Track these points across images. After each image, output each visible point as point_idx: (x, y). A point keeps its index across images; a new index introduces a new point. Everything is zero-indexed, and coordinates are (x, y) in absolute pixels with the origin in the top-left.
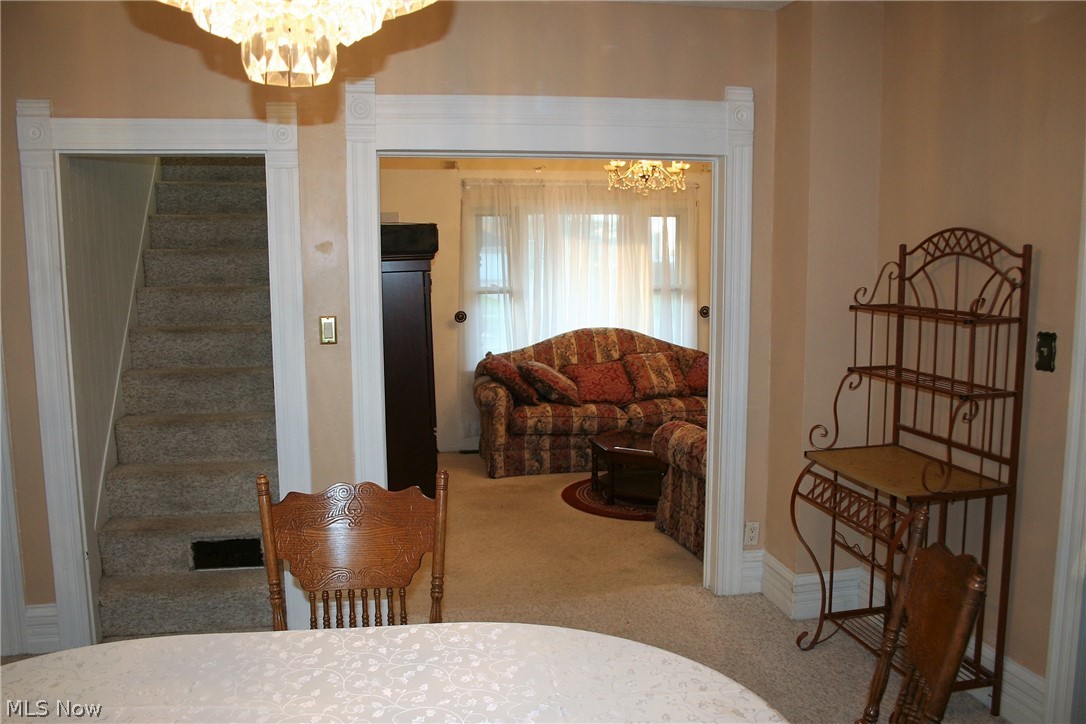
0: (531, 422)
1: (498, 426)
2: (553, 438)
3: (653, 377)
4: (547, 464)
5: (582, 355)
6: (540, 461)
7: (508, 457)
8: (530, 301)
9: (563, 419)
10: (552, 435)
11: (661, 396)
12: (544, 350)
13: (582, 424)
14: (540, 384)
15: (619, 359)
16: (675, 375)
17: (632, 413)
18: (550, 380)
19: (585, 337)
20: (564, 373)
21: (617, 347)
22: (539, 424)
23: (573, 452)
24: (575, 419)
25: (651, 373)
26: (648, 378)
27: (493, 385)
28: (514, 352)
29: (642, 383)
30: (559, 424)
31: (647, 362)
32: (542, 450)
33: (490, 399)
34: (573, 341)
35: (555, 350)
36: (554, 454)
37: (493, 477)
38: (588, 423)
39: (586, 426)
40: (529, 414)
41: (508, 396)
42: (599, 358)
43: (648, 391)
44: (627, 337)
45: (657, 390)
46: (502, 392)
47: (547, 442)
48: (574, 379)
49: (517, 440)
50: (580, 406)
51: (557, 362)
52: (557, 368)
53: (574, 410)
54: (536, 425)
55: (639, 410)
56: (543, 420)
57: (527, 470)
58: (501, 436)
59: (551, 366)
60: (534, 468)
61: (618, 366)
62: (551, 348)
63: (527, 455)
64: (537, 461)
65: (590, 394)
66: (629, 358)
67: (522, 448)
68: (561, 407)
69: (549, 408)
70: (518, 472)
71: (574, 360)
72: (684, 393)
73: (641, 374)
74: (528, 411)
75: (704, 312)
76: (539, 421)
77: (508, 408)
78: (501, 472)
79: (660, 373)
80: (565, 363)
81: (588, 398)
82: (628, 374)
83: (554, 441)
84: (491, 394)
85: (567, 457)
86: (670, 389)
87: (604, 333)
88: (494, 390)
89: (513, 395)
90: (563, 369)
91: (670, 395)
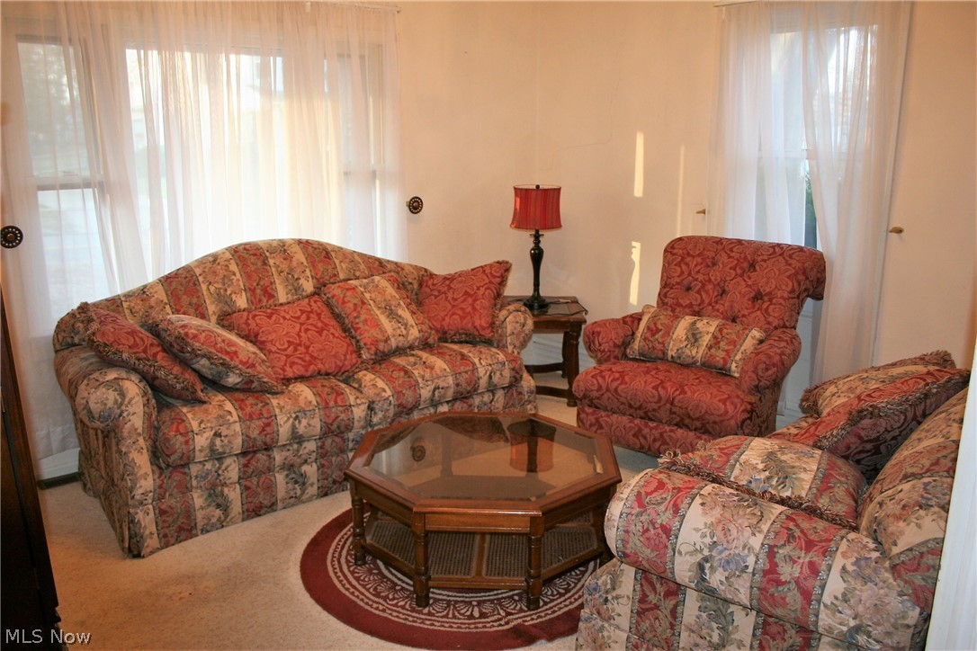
0: (201, 441)
1: (134, 455)
2: (243, 461)
3: (383, 320)
4: (236, 508)
5: (253, 291)
6: (224, 507)
7: (162, 512)
8: (143, 202)
9: (260, 423)
10: (244, 454)
11: (400, 351)
12: (182, 285)
13: (294, 427)
14: (204, 361)
15: (314, 294)
16: (413, 313)
17: (370, 392)
18: (221, 351)
19: (250, 257)
20: (230, 328)
21: (308, 273)
22: (218, 441)
23: (280, 478)
24: (281, 419)
25: (378, 313)
26: (377, 325)
27: (112, 375)
28: (128, 296)
29: (367, 335)
30: (255, 434)
31: (367, 295)
32: (224, 485)
33: (110, 404)
34: (233, 267)
35: (204, 287)
36: (247, 488)
37: (138, 556)
38: (304, 422)
39: (301, 429)
40: (195, 425)
41: (145, 394)
42: (282, 295)
43: (381, 346)
44: (319, 253)
45: (393, 343)
46: (133, 387)
47: (233, 469)
48: (252, 338)
49: (177, 477)
50: (282, 393)
51: (212, 308)
52: (214, 319)
53: (274, 402)
54: (212, 444)
55: (381, 384)
56: (224, 431)
57: (199, 526)
58: (145, 476)
59: (203, 316)
60: (214, 520)
61: (317, 306)
62: (196, 284)
63: (198, 499)
64: (218, 506)
65: (292, 364)
66: (335, 290)
67: (185, 489)
68: (251, 400)
69: (229, 406)
70: (183, 535)
71: (242, 302)
72: (431, 341)
73: (363, 317)
74: (192, 417)
75: (415, 206)
76: (217, 435)
77: (148, 416)
78: (152, 542)
79: (392, 314)
80: (226, 308)
81: (290, 373)
82: (337, 317)
83: (246, 466)
84: (112, 396)
85: (270, 487)
86: (411, 338)
87: (282, 248)
88: (115, 385)
89: (153, 387)
90: (226, 319)
91: (411, 348)
